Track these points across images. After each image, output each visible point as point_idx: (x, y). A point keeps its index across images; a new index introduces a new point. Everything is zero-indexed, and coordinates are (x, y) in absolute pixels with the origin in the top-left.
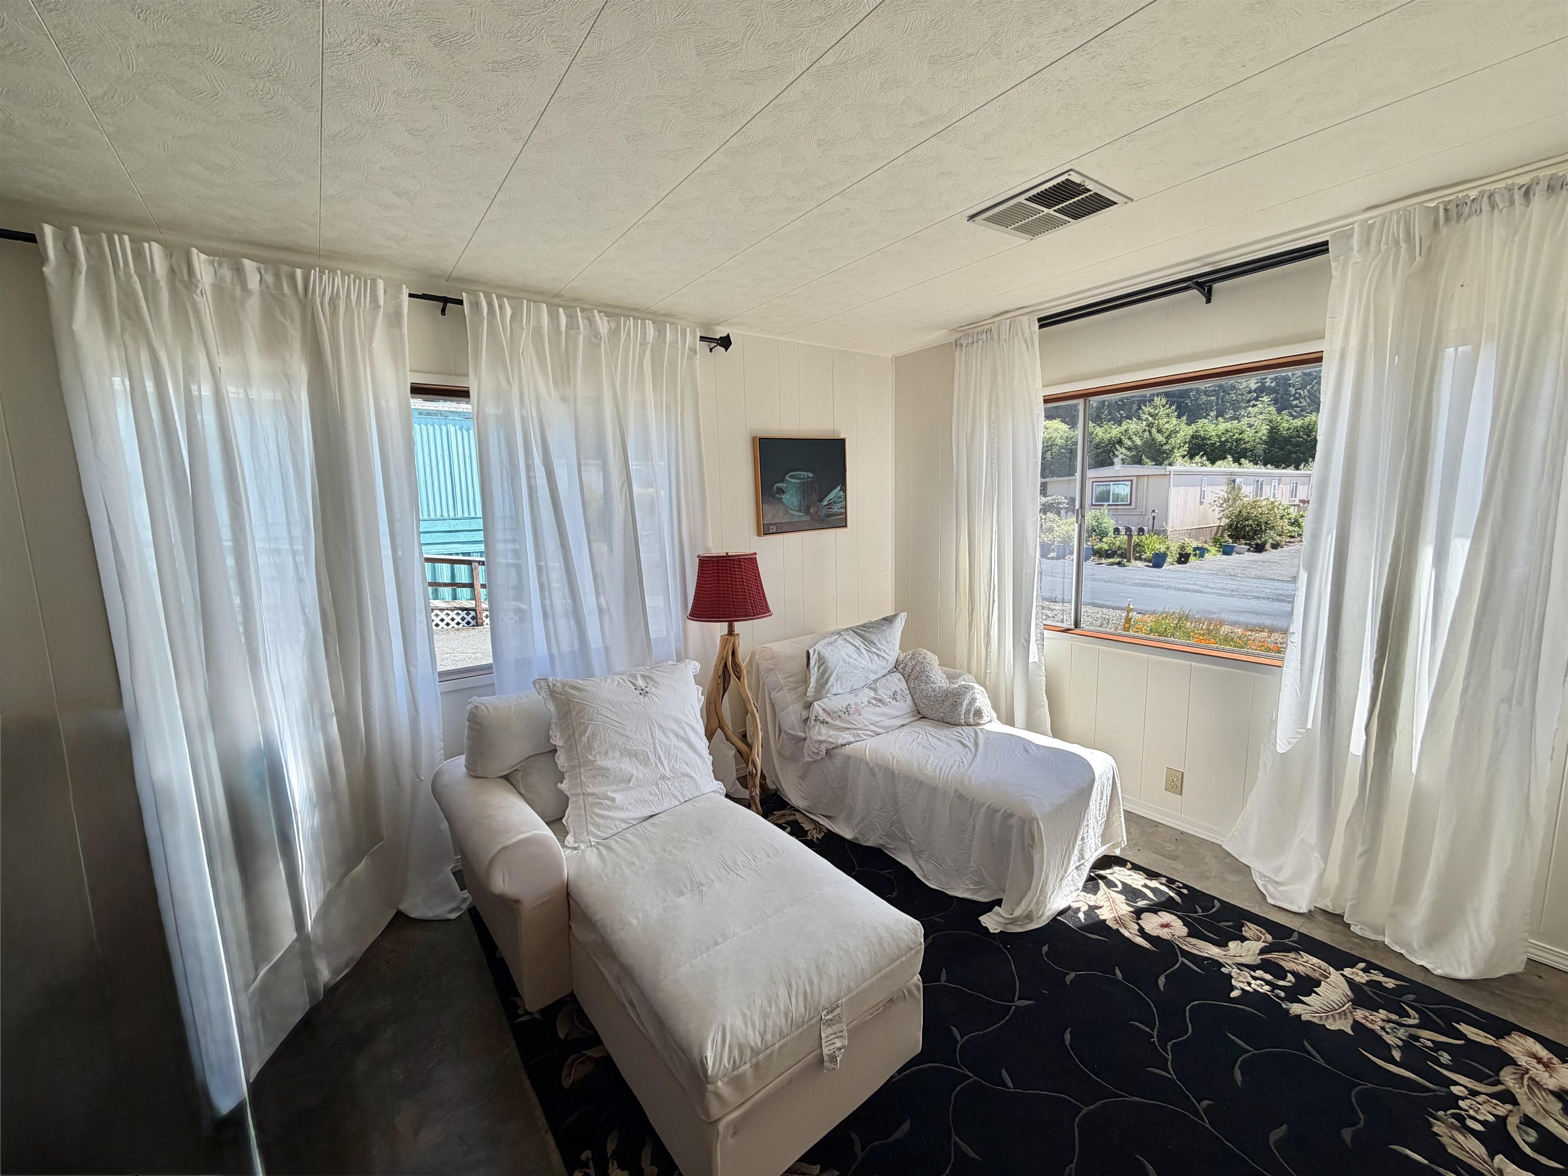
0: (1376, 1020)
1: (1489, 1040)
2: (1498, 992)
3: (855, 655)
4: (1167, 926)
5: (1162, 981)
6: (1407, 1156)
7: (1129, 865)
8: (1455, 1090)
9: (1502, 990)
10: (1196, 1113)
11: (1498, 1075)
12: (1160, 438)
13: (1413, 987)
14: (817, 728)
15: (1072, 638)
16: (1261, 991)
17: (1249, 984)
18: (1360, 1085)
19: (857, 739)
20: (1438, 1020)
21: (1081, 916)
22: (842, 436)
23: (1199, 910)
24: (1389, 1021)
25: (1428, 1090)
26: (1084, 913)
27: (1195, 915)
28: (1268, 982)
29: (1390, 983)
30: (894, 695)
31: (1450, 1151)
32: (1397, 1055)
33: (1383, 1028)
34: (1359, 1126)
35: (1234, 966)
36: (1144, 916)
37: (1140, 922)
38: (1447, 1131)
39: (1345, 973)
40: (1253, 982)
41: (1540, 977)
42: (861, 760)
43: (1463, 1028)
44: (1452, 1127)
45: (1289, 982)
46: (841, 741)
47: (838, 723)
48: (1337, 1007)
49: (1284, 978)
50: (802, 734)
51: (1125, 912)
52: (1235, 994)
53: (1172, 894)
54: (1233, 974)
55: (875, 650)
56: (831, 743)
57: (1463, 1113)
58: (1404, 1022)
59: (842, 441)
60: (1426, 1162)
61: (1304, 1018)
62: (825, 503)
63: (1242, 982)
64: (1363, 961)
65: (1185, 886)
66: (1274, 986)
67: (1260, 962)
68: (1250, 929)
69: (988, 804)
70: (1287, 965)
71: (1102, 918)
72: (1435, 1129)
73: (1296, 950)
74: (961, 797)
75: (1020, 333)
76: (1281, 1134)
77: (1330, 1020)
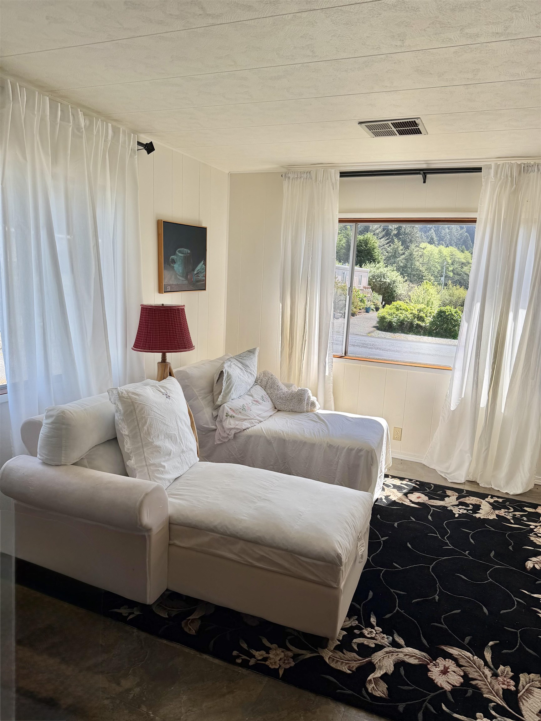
0: (502, 512)
1: (533, 510)
2: (529, 496)
3: (242, 374)
4: (419, 498)
5: (430, 517)
6: (528, 549)
7: (390, 477)
8: (532, 527)
9: (530, 495)
10: (467, 556)
11: (540, 520)
13: (507, 500)
14: (228, 421)
15: (346, 361)
16: (464, 512)
17: (459, 511)
18: (507, 533)
19: (252, 425)
20: (518, 508)
21: (384, 500)
22: (204, 225)
23: (427, 489)
24: (506, 512)
25: (525, 529)
26: (385, 499)
27: (427, 491)
28: (465, 509)
29: (500, 500)
30: (262, 398)
31: (537, 544)
32: (512, 521)
33: (505, 515)
34: (512, 545)
35: (451, 507)
36: (408, 495)
37: (408, 498)
38: (534, 539)
39: (486, 500)
40: (460, 510)
41: (538, 489)
42: (261, 437)
43: (525, 508)
44: (535, 537)
45: (471, 507)
46: (244, 427)
47: (240, 416)
48: (490, 512)
49: (469, 507)
50: (214, 427)
51: (401, 496)
52: (457, 516)
53: (414, 485)
54: (452, 509)
55: (249, 371)
56: (238, 429)
57: (536, 533)
58: (510, 511)
59: (205, 229)
60: (533, 548)
61: (482, 518)
62: (196, 272)
63: (457, 511)
64: (490, 495)
65: (417, 481)
66: (468, 510)
67: (458, 503)
68: (449, 492)
69: (347, 447)
70: (468, 502)
71: (393, 500)
72: (531, 539)
73: (468, 496)
74: (330, 446)
75: (329, 179)
76: (494, 554)
77: (490, 516)
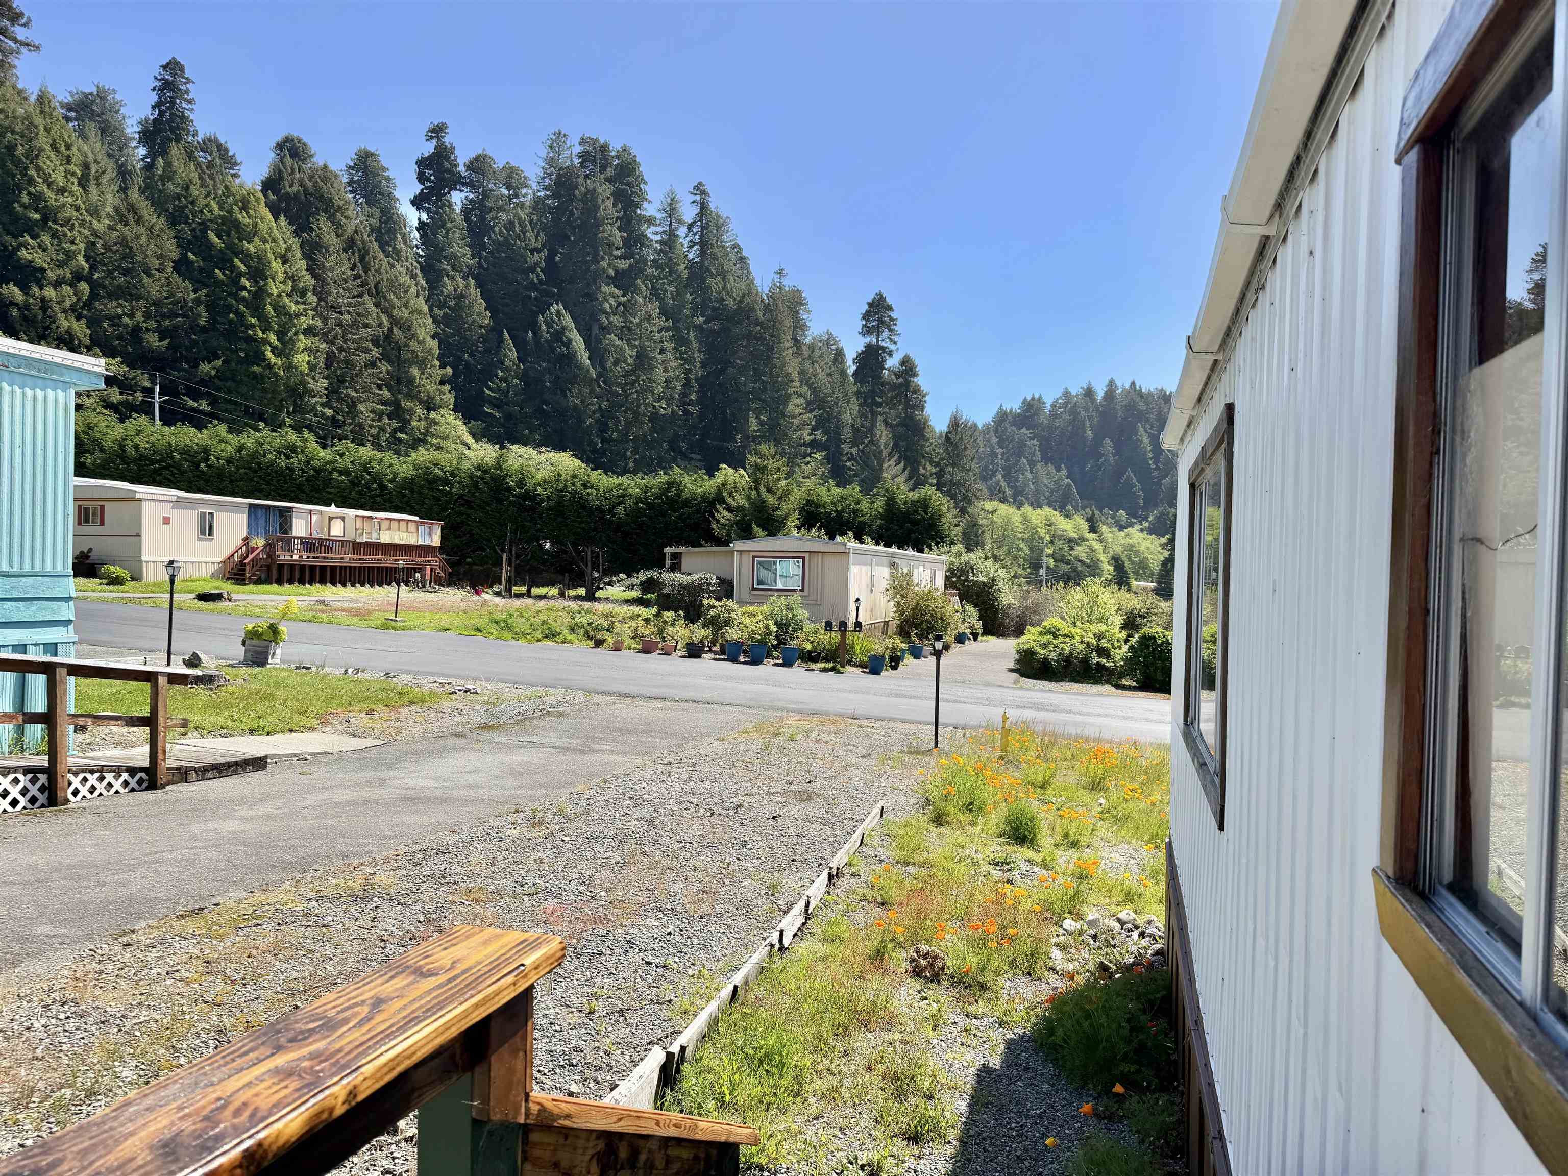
12: (771, 500)
